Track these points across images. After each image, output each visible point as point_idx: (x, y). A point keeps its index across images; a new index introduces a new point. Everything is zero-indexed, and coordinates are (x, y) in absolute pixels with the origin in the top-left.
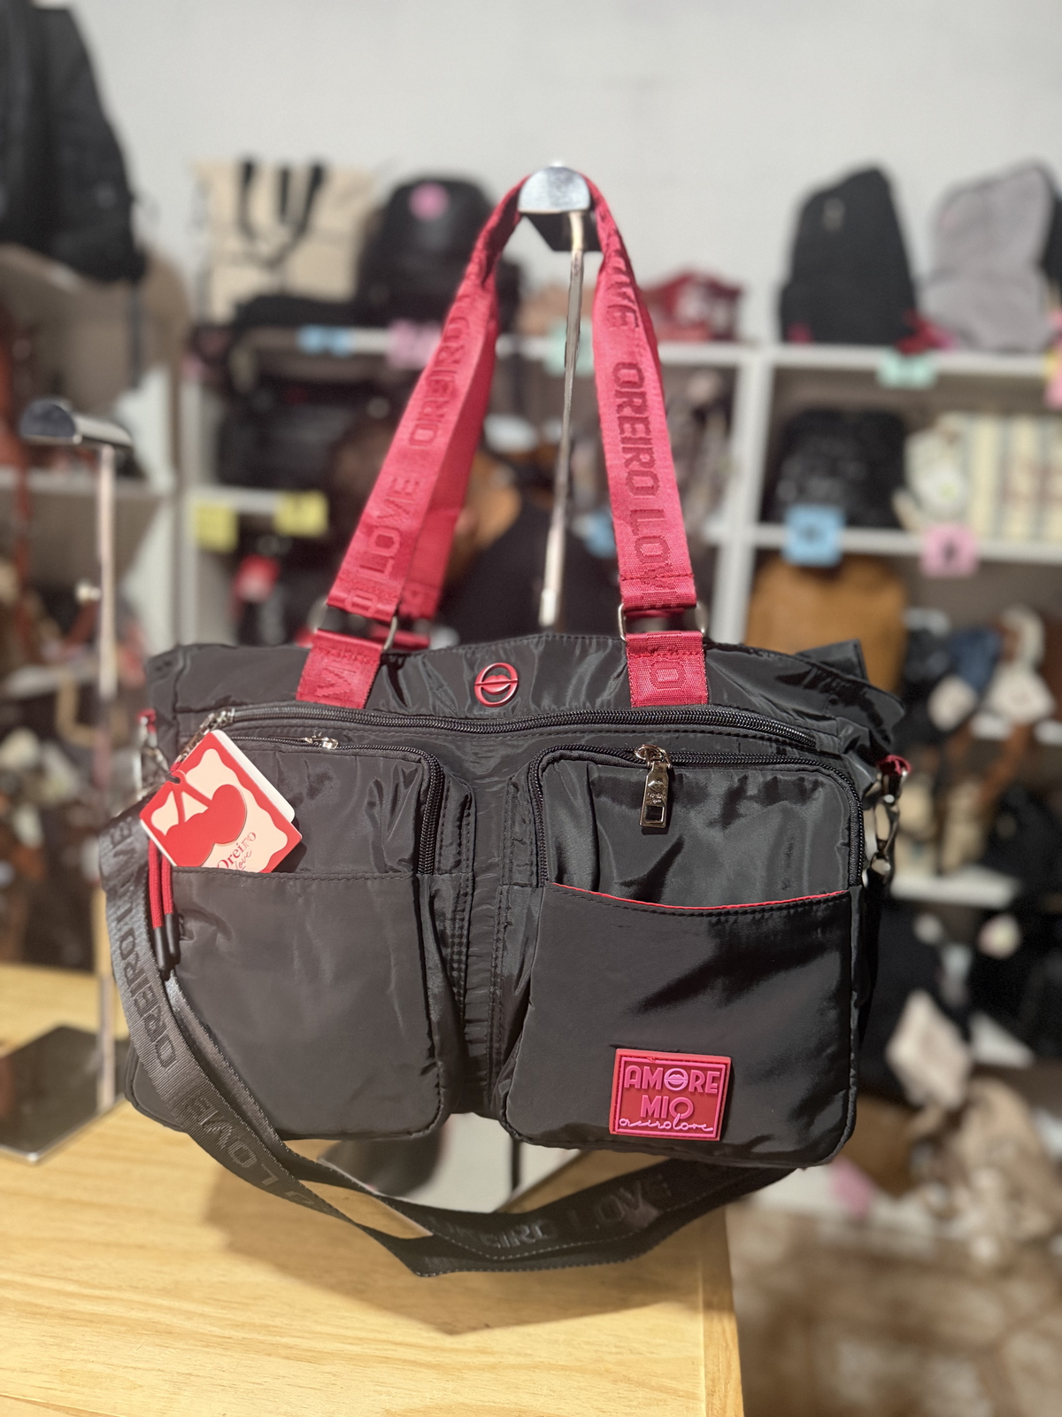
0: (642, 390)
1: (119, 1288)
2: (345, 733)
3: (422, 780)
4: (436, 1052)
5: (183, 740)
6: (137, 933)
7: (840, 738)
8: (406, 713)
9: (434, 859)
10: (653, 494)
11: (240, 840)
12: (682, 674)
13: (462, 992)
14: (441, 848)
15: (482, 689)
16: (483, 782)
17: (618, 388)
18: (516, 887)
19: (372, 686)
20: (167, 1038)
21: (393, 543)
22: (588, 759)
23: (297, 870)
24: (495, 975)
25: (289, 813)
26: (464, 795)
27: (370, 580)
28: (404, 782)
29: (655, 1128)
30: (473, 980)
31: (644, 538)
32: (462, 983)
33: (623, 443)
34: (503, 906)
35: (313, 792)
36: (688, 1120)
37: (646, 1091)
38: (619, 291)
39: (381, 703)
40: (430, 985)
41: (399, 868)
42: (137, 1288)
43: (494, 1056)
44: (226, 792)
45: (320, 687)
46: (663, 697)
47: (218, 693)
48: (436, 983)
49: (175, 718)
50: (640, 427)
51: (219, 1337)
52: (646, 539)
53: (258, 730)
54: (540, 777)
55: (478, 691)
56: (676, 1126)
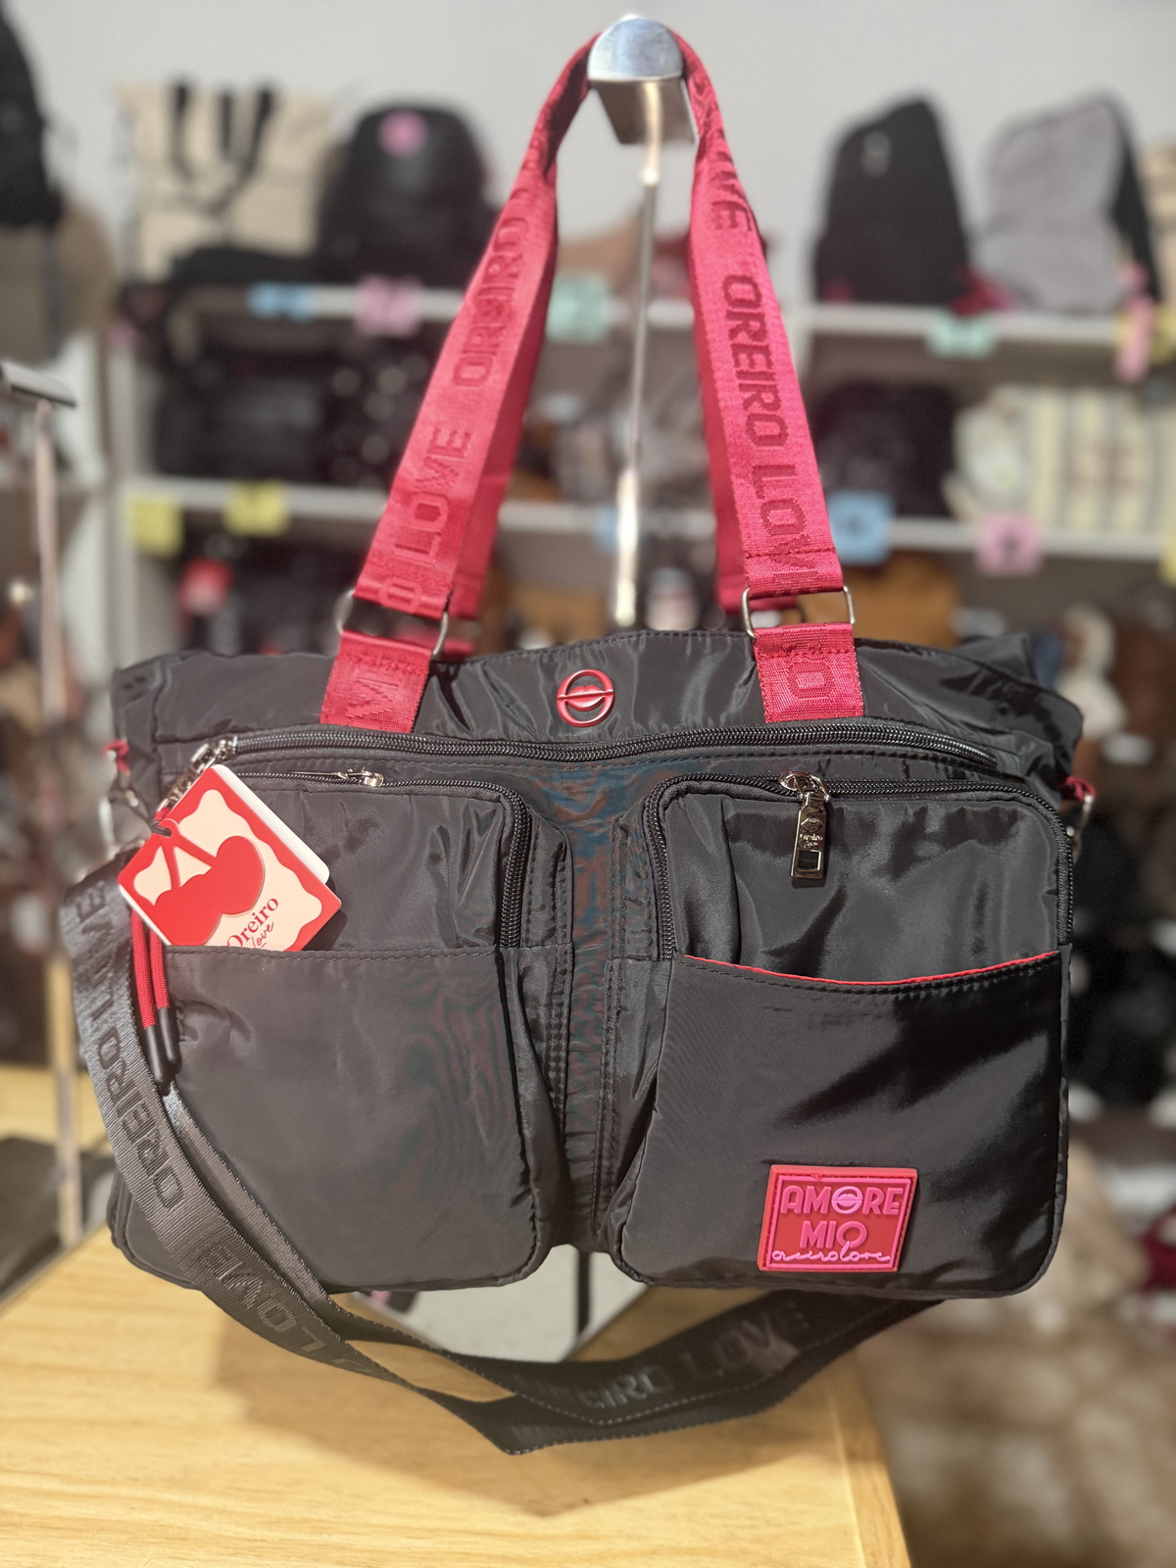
0: (760, 310)
1: (113, 1481)
2: (390, 764)
4: (532, 1176)
5: (167, 779)
6: (121, 1034)
7: (1020, 757)
8: (469, 738)
9: (520, 927)
10: (780, 444)
11: (257, 909)
12: (829, 677)
13: (562, 1098)
14: (529, 912)
15: (567, 703)
16: (581, 825)
17: (730, 308)
18: (631, 961)
19: (420, 703)
20: (169, 1169)
21: (439, 514)
22: (722, 792)
23: (335, 946)
24: (606, 1075)
25: (321, 871)
26: (557, 843)
27: (409, 565)
28: (478, 828)
29: (819, 1261)
30: (576, 1081)
31: (772, 501)
32: (562, 1086)
33: (739, 378)
34: (615, 986)
35: (353, 843)
36: (859, 1249)
37: (808, 1217)
38: (725, 182)
39: (434, 725)
40: (522, 1089)
41: (476, 941)
42: (136, 1480)
43: (603, 1176)
44: (234, 847)
45: (354, 706)
46: (811, 708)
47: (213, 715)
48: (529, 1088)
49: (155, 750)
50: (759, 358)
51: (249, 1540)
52: (773, 504)
53: (271, 763)
54: (661, 818)
55: (562, 706)
56: (844, 1257)
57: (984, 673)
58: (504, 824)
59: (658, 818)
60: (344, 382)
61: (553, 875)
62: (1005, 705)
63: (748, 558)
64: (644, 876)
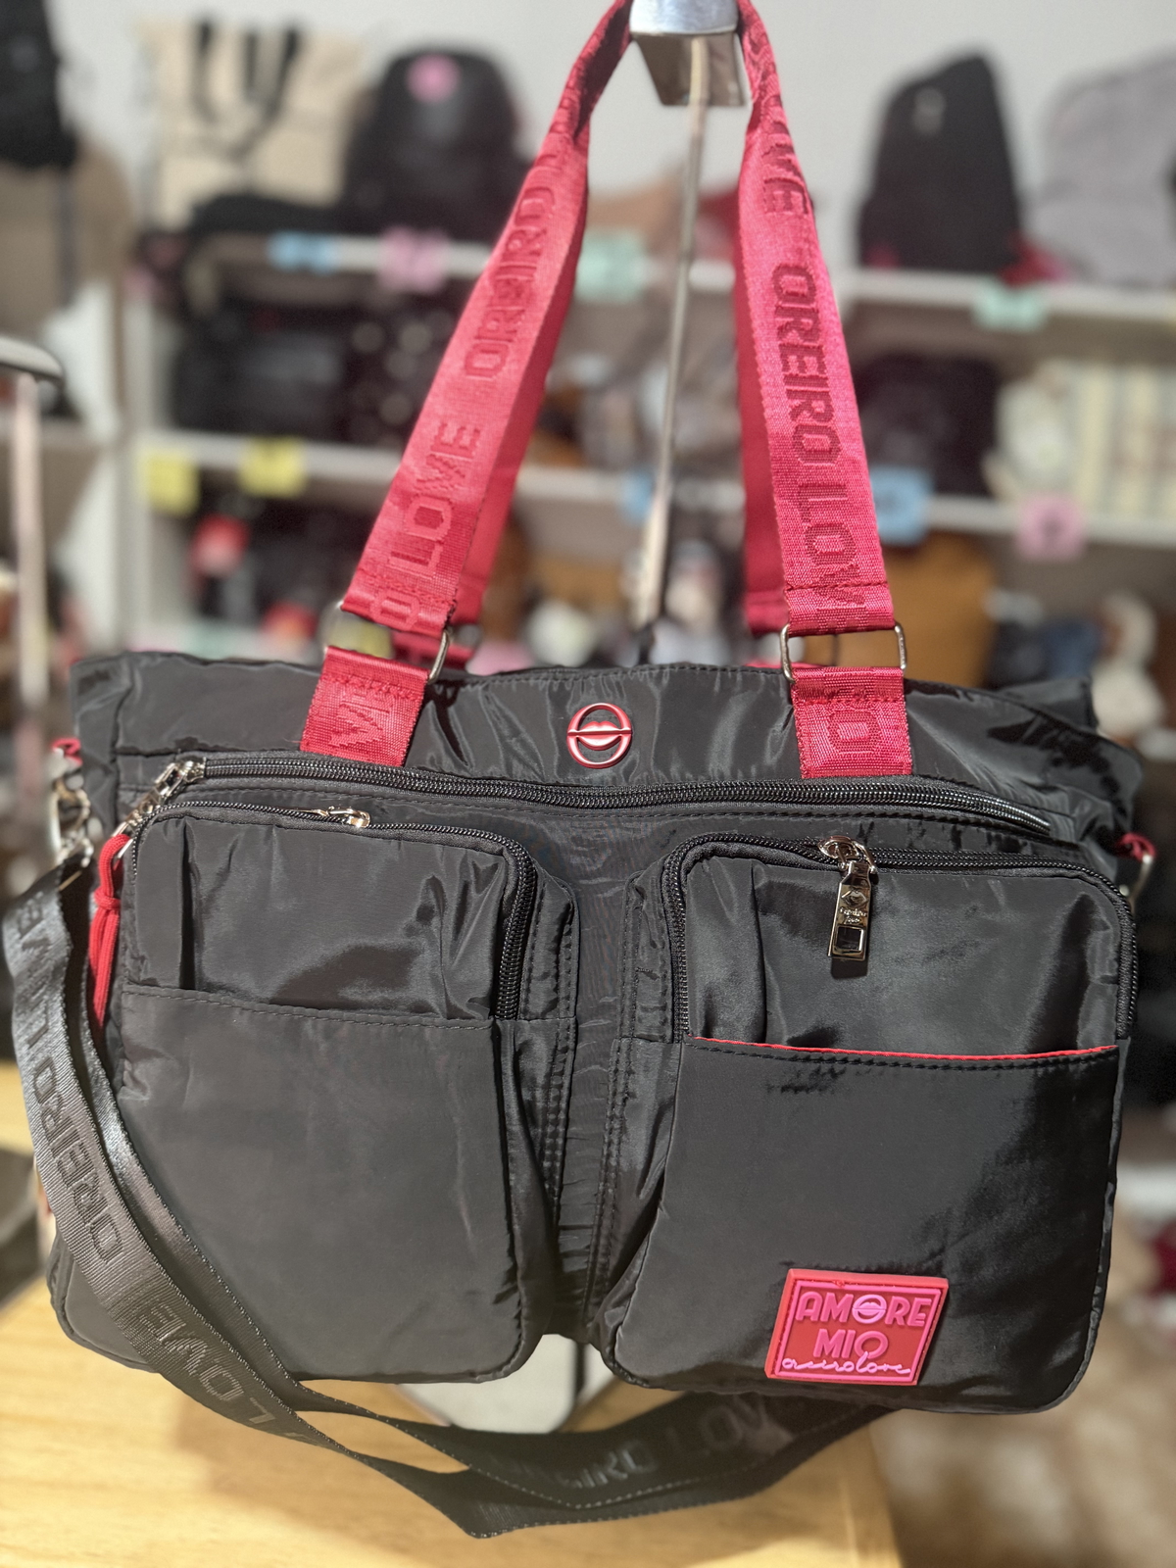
0: (813, 305)
2: (377, 801)
3: (506, 882)
4: (519, 1274)
5: (127, 800)
6: (57, 1066)
7: (1074, 819)
8: (467, 775)
9: (518, 997)
10: (830, 460)
12: (875, 728)
13: (556, 1189)
14: (529, 980)
15: (578, 740)
16: (594, 882)
17: (780, 303)
18: (641, 1042)
19: (413, 733)
20: (107, 1218)
21: (442, 520)
22: (752, 857)
24: (607, 1167)
26: (564, 903)
27: (406, 576)
28: (477, 883)
29: (832, 1371)
30: (573, 1172)
31: (818, 526)
32: (557, 1177)
33: (787, 383)
34: (622, 1068)
36: (877, 1360)
37: (824, 1325)
38: (781, 157)
39: (428, 758)
40: (513, 1182)
41: (471, 1012)
43: (598, 1272)
45: (338, 733)
46: (851, 762)
47: (178, 731)
48: (522, 1179)
49: (114, 762)
50: (810, 360)
52: (819, 528)
53: (243, 792)
54: (683, 883)
55: (572, 742)
56: (860, 1368)
57: (1039, 721)
59: (679, 882)
60: (367, 338)
61: (558, 940)
62: (1059, 755)
63: (789, 590)
64: (659, 946)
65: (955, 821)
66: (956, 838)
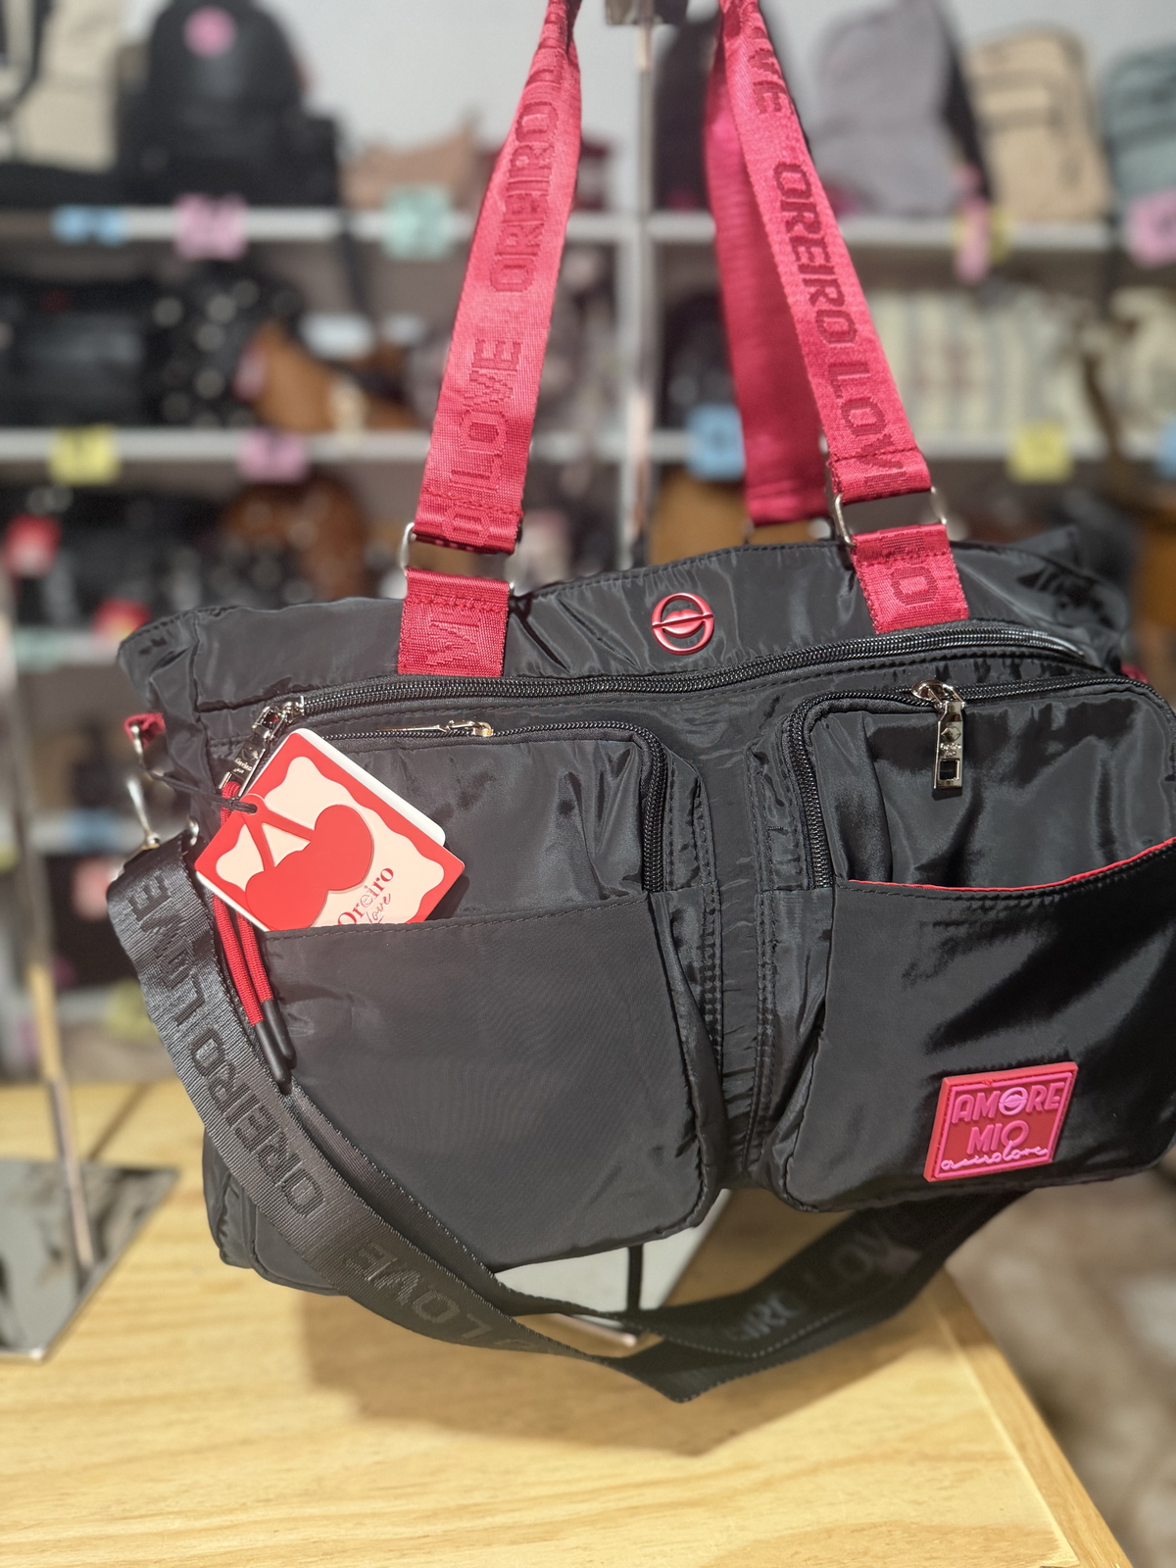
0: (811, 200)
1: (244, 1507)
4: (699, 1123)
8: (570, 676)
9: (663, 870)
10: (851, 341)
11: (368, 882)
12: (931, 581)
13: (719, 1039)
14: (670, 854)
15: (664, 631)
16: (711, 756)
17: (784, 198)
18: (781, 893)
19: (506, 643)
21: (497, 434)
22: (861, 709)
23: (458, 911)
24: (765, 1011)
25: (437, 834)
26: (691, 779)
27: (471, 492)
28: (612, 770)
29: (984, 1164)
30: (731, 1022)
31: (850, 401)
32: (719, 1028)
33: (802, 272)
34: (768, 919)
35: (466, 801)
36: (1020, 1147)
37: (976, 1123)
38: (764, 60)
39: (524, 665)
40: (685, 1038)
41: (626, 888)
42: (268, 1500)
43: (760, 1113)
44: (333, 816)
45: (432, 652)
46: (917, 613)
48: (692, 1034)
49: (199, 720)
50: (816, 250)
51: (412, 1539)
52: (852, 403)
53: (349, 723)
54: (808, 740)
55: (658, 633)
56: (1007, 1156)
57: (1051, 569)
58: (642, 763)
59: (804, 742)
60: (167, 312)
61: (692, 813)
62: (1065, 599)
63: (837, 461)
64: (787, 804)
65: (1013, 655)
66: (1016, 671)
